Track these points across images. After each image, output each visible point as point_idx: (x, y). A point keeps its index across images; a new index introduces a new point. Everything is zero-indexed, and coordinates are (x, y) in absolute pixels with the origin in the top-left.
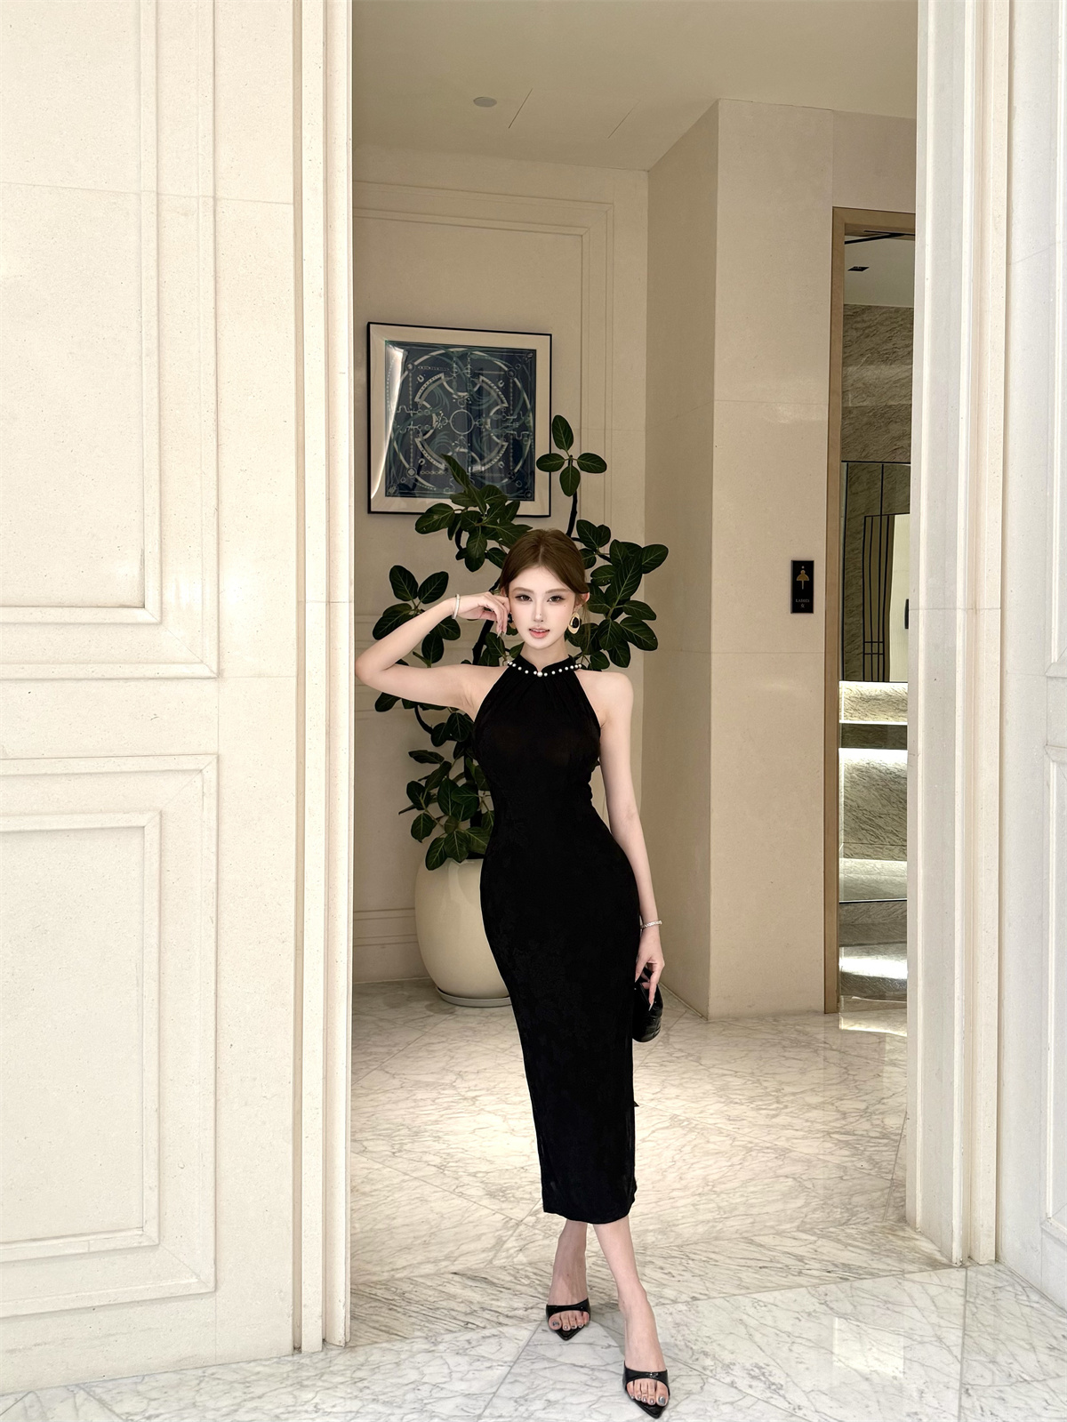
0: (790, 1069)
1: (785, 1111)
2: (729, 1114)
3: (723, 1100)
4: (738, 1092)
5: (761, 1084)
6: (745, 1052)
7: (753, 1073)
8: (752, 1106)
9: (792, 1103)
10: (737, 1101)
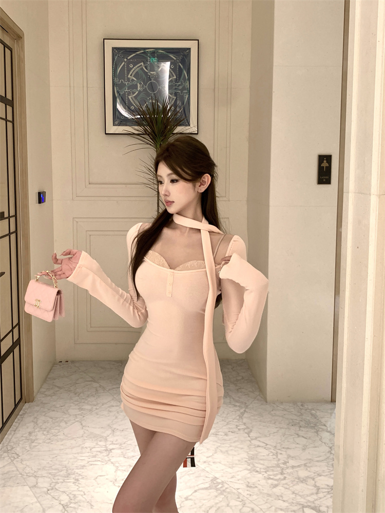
0: (297, 446)
1: (284, 482)
2: (248, 480)
3: (249, 467)
4: (262, 462)
5: (277, 457)
6: (278, 429)
7: (275, 447)
8: (266, 475)
9: (289, 475)
10: (258, 469)
